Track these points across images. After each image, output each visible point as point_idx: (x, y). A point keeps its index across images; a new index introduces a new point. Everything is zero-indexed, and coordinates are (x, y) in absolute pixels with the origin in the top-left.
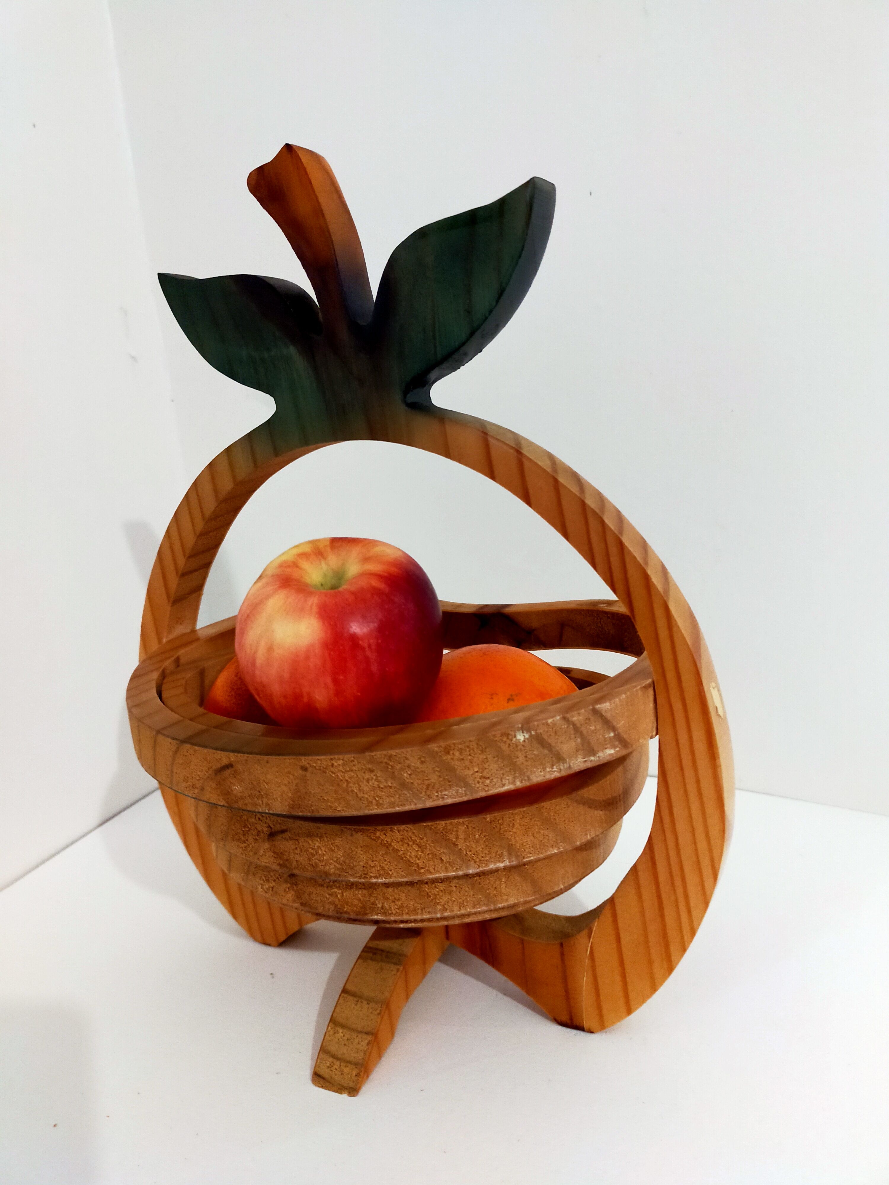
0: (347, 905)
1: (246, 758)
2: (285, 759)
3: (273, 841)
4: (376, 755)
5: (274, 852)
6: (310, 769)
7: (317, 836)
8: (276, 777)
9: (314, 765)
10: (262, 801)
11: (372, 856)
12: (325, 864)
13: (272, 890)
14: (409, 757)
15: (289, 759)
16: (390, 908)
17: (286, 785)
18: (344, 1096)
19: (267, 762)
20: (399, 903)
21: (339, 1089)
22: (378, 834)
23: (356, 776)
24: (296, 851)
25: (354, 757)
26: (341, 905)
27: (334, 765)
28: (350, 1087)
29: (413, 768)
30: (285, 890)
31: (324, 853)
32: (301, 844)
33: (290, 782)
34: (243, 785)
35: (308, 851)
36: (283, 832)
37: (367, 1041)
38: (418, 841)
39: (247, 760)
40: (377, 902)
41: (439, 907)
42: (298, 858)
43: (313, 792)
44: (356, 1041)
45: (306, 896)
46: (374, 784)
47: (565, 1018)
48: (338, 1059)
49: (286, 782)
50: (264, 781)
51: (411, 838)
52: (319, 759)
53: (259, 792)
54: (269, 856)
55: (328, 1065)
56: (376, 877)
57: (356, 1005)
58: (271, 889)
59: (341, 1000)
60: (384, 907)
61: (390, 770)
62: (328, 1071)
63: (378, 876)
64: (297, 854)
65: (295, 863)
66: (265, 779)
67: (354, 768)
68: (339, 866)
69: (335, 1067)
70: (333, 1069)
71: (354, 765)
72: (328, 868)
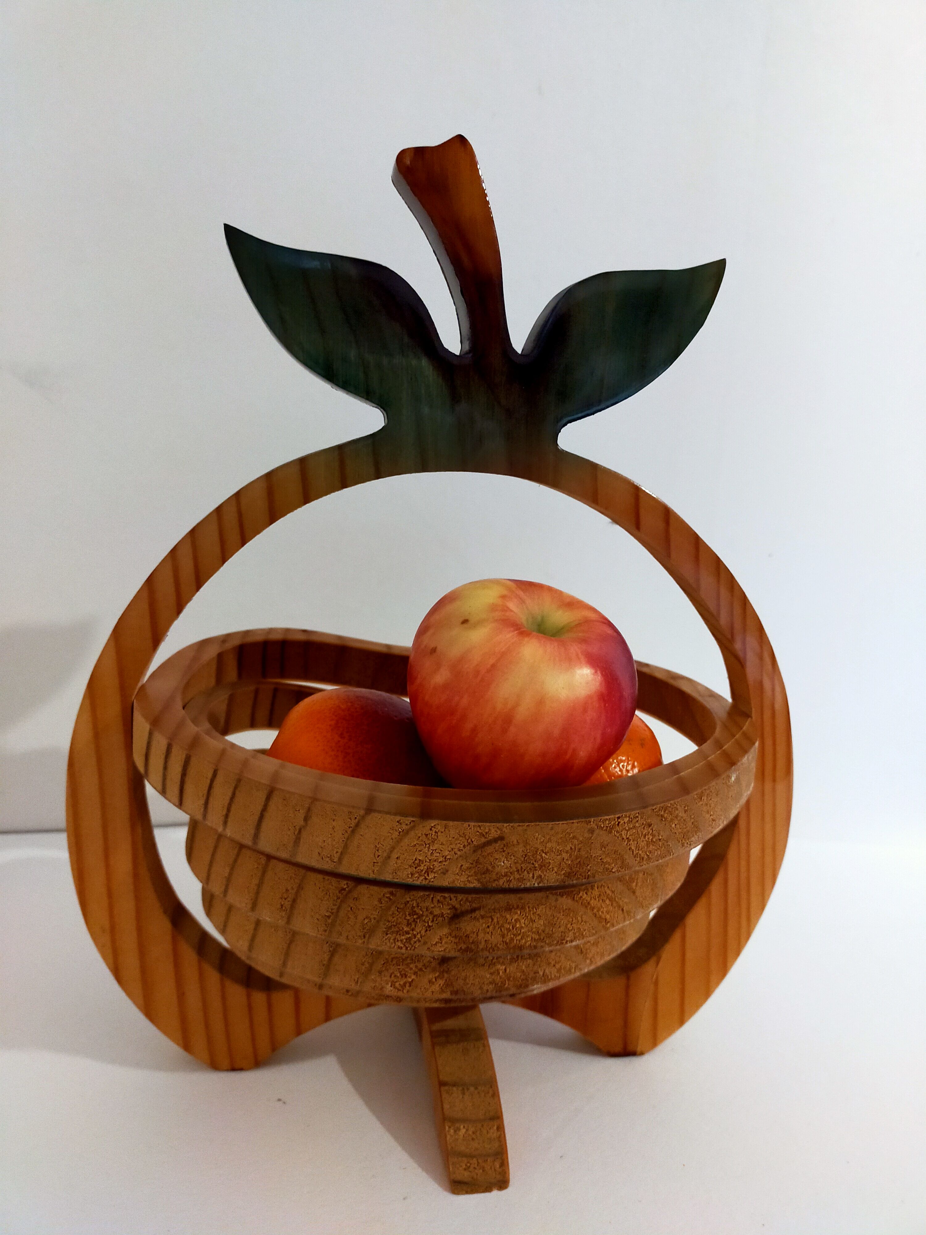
0: (509, 980)
1: (525, 827)
2: (573, 823)
3: (456, 924)
4: (656, 809)
5: (456, 937)
6: (597, 831)
7: (518, 907)
8: (558, 845)
9: (602, 826)
10: (533, 874)
11: (572, 919)
12: (521, 938)
13: (410, 986)
14: (678, 807)
15: (577, 823)
16: (551, 973)
17: (567, 852)
18: (495, 1193)
19: (552, 829)
20: (558, 966)
21: (488, 1189)
22: (581, 894)
23: (636, 832)
24: (488, 930)
25: (638, 813)
26: (502, 982)
27: (620, 824)
28: (499, 1181)
29: (679, 819)
30: (430, 982)
31: (523, 925)
32: (495, 920)
33: (573, 847)
34: (513, 858)
35: (503, 926)
36: (473, 910)
37: (495, 1128)
38: (610, 895)
39: (526, 830)
40: (539, 971)
41: (588, 961)
42: (488, 937)
43: (594, 855)
44: (485, 1132)
45: (461, 982)
46: (648, 838)
47: (618, 1049)
48: (471, 1156)
49: (568, 848)
50: (542, 851)
51: (606, 892)
52: (607, 819)
53: (533, 864)
54: (446, 943)
55: (464, 1167)
56: (572, 941)
57: (464, 1094)
58: (408, 985)
59: (445, 1095)
60: (545, 975)
61: (663, 822)
62: (466, 1174)
63: (573, 939)
64: (488, 933)
65: (483, 943)
66: (544, 849)
67: (637, 825)
68: (537, 937)
69: (472, 1166)
70: (471, 1169)
71: (637, 821)
72: (524, 941)
